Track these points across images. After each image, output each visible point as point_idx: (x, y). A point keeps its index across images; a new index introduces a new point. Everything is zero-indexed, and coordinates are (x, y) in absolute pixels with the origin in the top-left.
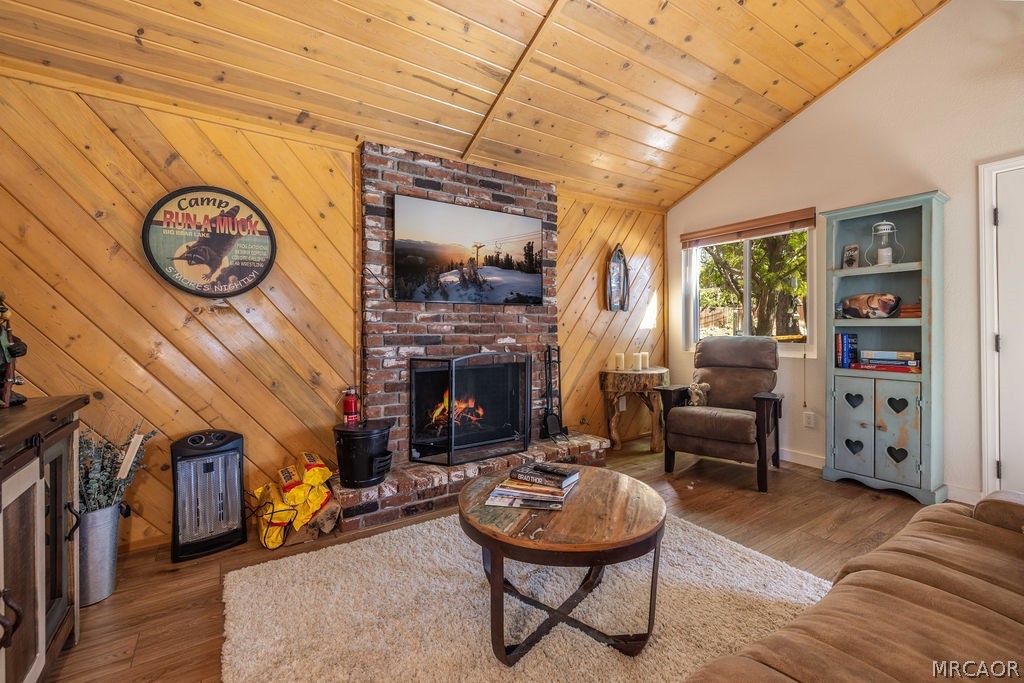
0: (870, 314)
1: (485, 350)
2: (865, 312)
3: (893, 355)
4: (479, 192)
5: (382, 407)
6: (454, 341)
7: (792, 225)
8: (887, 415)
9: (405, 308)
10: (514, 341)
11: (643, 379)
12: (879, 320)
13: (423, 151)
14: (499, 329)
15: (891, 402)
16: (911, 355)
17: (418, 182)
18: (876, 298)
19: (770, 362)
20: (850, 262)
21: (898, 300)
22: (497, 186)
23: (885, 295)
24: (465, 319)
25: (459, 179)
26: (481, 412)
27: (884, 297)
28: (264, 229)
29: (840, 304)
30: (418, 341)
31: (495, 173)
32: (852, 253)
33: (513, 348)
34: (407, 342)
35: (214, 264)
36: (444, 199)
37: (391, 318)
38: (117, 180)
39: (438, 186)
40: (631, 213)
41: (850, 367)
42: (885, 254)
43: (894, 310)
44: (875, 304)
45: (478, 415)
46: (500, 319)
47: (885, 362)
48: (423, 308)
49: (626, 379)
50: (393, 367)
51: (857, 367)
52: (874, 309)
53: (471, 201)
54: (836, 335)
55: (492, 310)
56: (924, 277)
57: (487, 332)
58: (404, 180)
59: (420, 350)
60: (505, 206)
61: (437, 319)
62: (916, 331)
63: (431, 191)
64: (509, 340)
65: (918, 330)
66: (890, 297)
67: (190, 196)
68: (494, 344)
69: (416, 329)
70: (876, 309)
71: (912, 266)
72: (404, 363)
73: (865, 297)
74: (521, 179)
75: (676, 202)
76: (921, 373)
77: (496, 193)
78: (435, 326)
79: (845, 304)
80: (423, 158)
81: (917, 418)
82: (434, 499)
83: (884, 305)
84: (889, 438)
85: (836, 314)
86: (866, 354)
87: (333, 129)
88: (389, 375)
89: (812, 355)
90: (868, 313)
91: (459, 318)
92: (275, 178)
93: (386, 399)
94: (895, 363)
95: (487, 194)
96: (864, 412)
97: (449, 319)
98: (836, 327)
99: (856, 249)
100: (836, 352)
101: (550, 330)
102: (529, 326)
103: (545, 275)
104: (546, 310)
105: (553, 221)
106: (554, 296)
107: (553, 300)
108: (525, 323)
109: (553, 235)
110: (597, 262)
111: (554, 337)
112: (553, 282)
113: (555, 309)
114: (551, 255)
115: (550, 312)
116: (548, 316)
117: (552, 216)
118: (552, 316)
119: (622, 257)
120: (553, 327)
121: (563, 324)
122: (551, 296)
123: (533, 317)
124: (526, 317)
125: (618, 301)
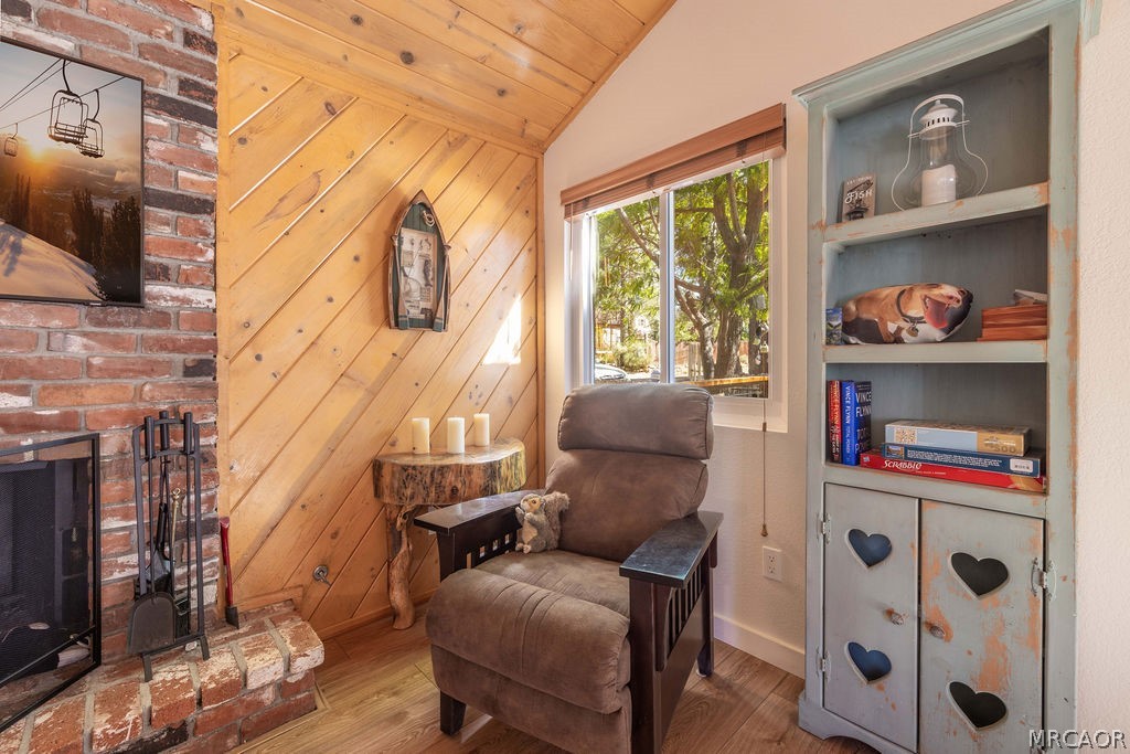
0: (904, 334)
2: (892, 327)
3: (967, 440)
7: (742, 147)
8: (950, 595)
10: (24, 402)
11: (450, 478)
12: (927, 347)
15: (962, 562)
16: (1013, 442)
18: (918, 294)
19: (695, 442)
20: (858, 212)
21: (968, 299)
23: (937, 286)
27: (936, 292)
29: (835, 311)
32: (861, 195)
33: (18, 422)
40: (462, 140)
41: (858, 462)
42: (941, 180)
43: (960, 323)
44: (916, 309)
47: (947, 458)
49: (413, 478)
51: (876, 465)
52: (914, 320)
54: (829, 384)
56: (1056, 223)
62: (1033, 377)
65: (1038, 372)
66: (948, 290)
70: (919, 320)
71: (1024, 198)
73: (890, 293)
75: (555, 132)
76: (1045, 493)
79: (846, 311)
81: (1034, 615)
83: (937, 310)
84: (956, 659)
85: (830, 334)
86: (897, 434)
89: (779, 425)
90: (900, 329)
94: (974, 462)
96: (892, 583)
98: (828, 365)
99: (868, 184)
100: (829, 425)
101: (189, 371)
102: (96, 361)
103: (167, 230)
104: (162, 319)
105: (199, 99)
106: (202, 286)
107: (201, 297)
108: (83, 353)
109: (200, 135)
110: (369, 225)
111: (202, 387)
112: (202, 253)
113: (209, 319)
114: (193, 183)
115: (184, 326)
116: (183, 335)
117: (196, 86)
118: (194, 335)
119: (430, 219)
120: (201, 362)
121: (258, 358)
122: (192, 285)
123: (117, 335)
124: (85, 335)
125: (424, 311)
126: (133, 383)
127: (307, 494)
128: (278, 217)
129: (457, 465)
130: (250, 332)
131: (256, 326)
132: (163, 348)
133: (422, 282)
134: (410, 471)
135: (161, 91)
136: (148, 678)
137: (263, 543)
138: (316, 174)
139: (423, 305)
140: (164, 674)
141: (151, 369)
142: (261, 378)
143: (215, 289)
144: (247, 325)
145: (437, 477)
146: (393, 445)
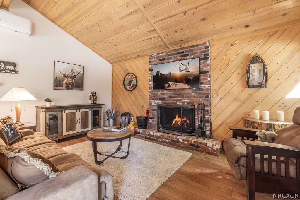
1: (178, 103)
4: (176, 57)
5: (152, 114)
6: (169, 100)
9: (156, 91)
10: (189, 101)
11: (256, 125)
13: (160, 52)
14: (183, 97)
17: (160, 60)
22: (183, 52)
24: (172, 94)
25: (170, 55)
26: (188, 122)
28: (135, 78)
30: (160, 100)
31: (182, 49)
33: (188, 103)
34: (157, 100)
35: (130, 86)
36: (166, 62)
37: (153, 94)
38: (122, 75)
39: (164, 59)
40: (275, 32)
45: (187, 123)
46: (183, 94)
48: (160, 91)
50: (154, 105)
53: (173, 60)
55: (180, 91)
57: (179, 98)
58: (157, 61)
59: (160, 102)
60: (185, 58)
61: (164, 94)
63: (162, 61)
64: (186, 100)
67: (128, 75)
68: (181, 101)
69: (159, 96)
72: (156, 104)
74: (192, 47)
77: (183, 54)
78: (163, 96)
80: (161, 54)
82: (151, 138)
87: (144, 56)
88: (153, 107)
91: (170, 94)
92: (138, 68)
93: (152, 113)
95: (179, 56)
97: (167, 94)
101: (206, 97)
102: (195, 96)
103: (203, 77)
104: (202, 90)
105: (207, 56)
106: (207, 84)
107: (207, 86)
108: (194, 95)
109: (207, 61)
110: (241, 66)
111: (207, 100)
112: (207, 79)
113: (208, 89)
114: (206, 69)
115: (205, 91)
116: (205, 92)
117: (206, 54)
118: (206, 92)
119: (259, 59)
120: (207, 96)
121: (217, 95)
122: (206, 84)
123: (197, 92)
124: (194, 92)
125: (259, 83)
126: (199, 99)
127: (227, 121)
128: (221, 70)
129: (258, 122)
130: (216, 91)
131: (217, 89)
132: (202, 94)
133: (259, 76)
134: (246, 121)
135: (202, 57)
136: (198, 138)
137: (218, 128)
138: (229, 59)
139: (259, 81)
140: (199, 139)
141: (201, 97)
142: (218, 99)
143: (210, 85)
144: (216, 90)
145: (253, 124)
146: (249, 115)
